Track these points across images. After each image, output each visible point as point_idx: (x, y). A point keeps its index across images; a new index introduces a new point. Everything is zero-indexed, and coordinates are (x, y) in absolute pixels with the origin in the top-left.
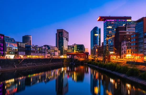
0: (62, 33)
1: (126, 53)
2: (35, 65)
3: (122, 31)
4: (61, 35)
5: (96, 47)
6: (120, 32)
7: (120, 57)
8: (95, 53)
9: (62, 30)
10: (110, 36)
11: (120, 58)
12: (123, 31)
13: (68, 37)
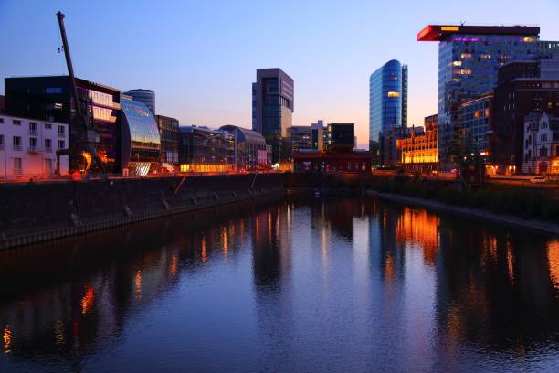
0: (277, 82)
1: (549, 155)
2: (215, 197)
3: (521, 77)
4: (271, 90)
5: (394, 133)
6: (519, 82)
7: (519, 168)
8: (391, 153)
9: (277, 70)
10: (465, 93)
11: (519, 172)
12: (524, 79)
13: (292, 96)
